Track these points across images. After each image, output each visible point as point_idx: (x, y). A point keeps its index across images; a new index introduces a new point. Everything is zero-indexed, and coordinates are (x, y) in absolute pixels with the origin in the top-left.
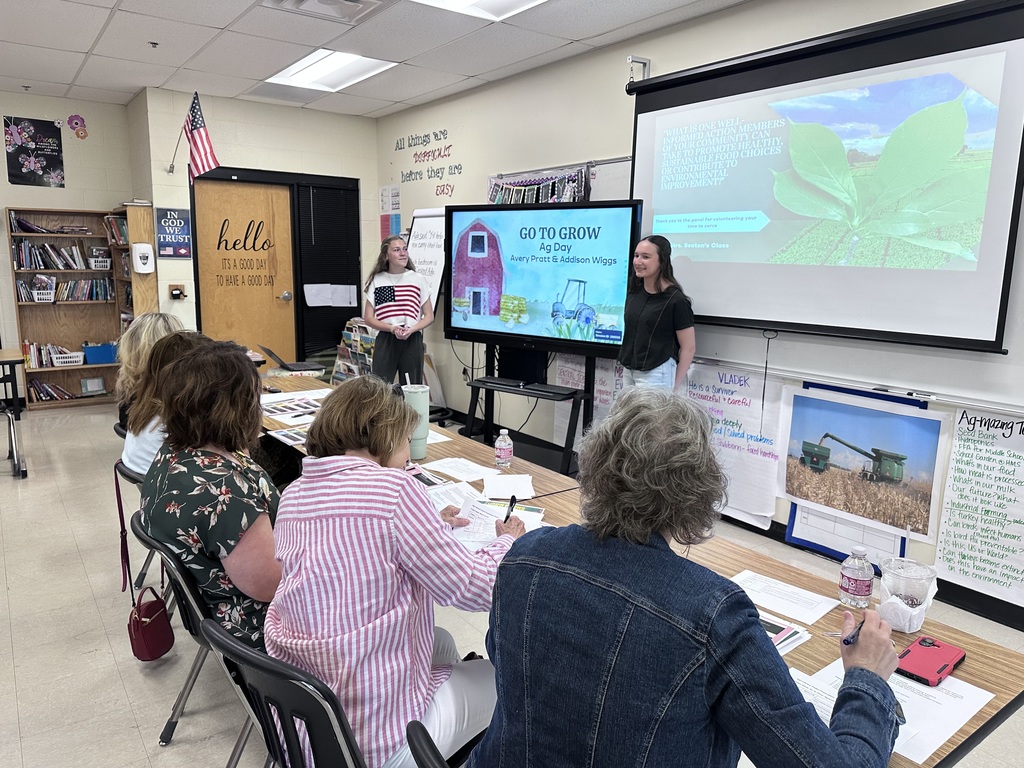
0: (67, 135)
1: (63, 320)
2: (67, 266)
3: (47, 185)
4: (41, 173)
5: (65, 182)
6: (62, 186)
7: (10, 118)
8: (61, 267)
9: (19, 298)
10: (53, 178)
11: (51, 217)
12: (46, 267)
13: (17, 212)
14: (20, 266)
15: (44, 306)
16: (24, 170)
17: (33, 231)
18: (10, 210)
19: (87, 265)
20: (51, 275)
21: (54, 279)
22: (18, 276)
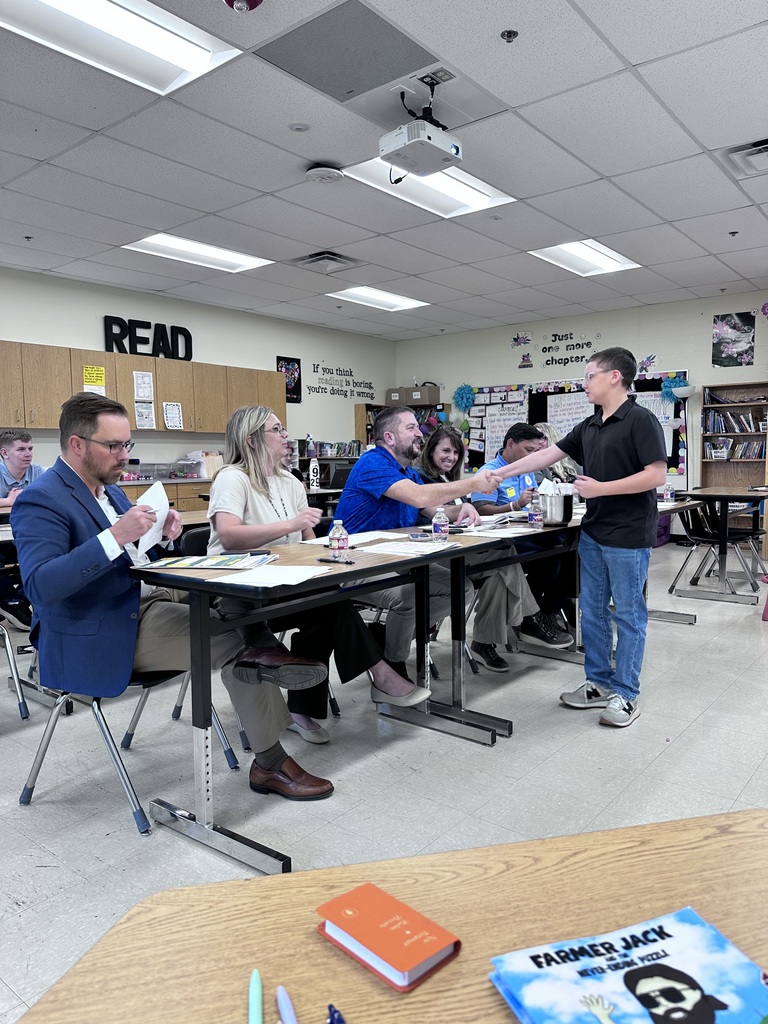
0: (760, 319)
1: (740, 476)
2: (742, 430)
3: (741, 364)
4: (735, 355)
5: (754, 361)
6: (752, 364)
7: (718, 317)
8: (737, 430)
9: (704, 456)
10: (746, 358)
11: (740, 391)
12: (727, 432)
13: (710, 388)
14: (706, 429)
15: (719, 462)
16: (724, 355)
17: (721, 403)
18: (705, 388)
19: (758, 430)
20: (728, 437)
21: (732, 440)
22: (705, 439)
